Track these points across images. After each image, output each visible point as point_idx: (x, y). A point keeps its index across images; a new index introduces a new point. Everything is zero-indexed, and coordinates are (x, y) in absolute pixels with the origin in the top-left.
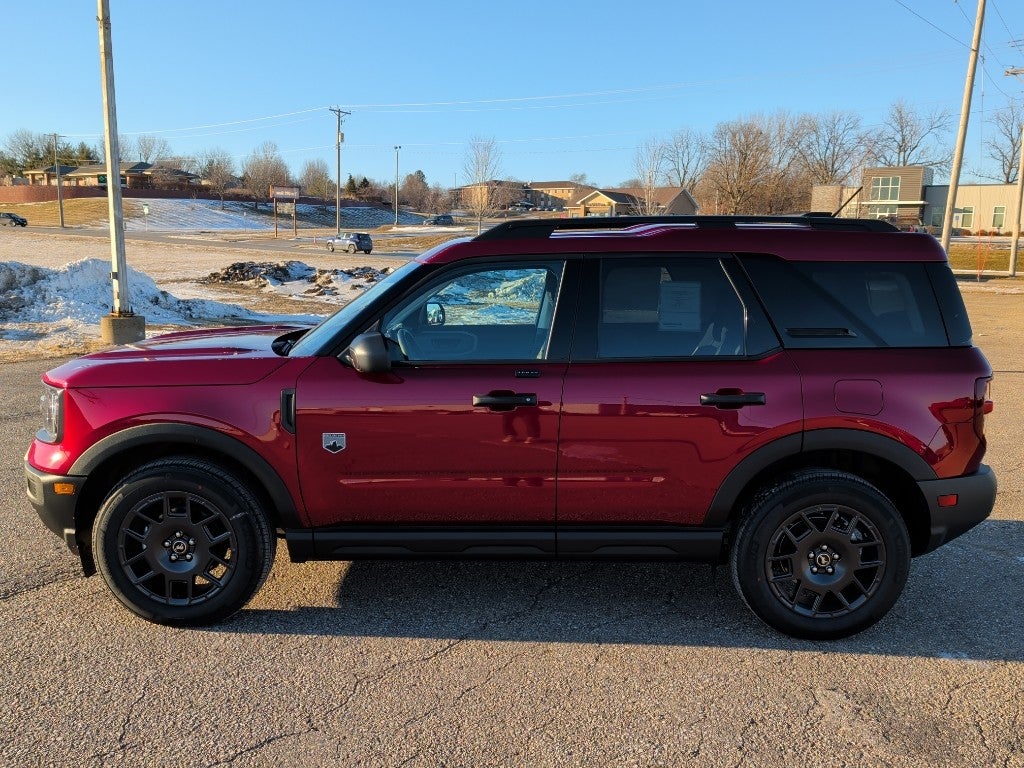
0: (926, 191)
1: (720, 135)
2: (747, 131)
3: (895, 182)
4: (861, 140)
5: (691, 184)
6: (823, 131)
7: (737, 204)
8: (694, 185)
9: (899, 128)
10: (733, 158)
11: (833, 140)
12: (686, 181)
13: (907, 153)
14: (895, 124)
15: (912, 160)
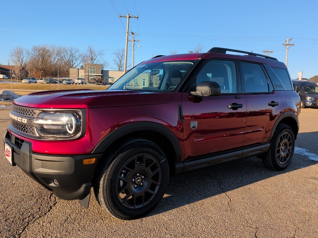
0: (102, 72)
1: (35, 49)
2: (44, 50)
3: (94, 68)
4: (80, 56)
5: (25, 65)
6: (68, 52)
7: (42, 73)
8: (25, 66)
9: (90, 53)
10: (39, 58)
11: (72, 55)
12: (23, 65)
13: (93, 61)
14: (89, 52)
15: (95, 63)
